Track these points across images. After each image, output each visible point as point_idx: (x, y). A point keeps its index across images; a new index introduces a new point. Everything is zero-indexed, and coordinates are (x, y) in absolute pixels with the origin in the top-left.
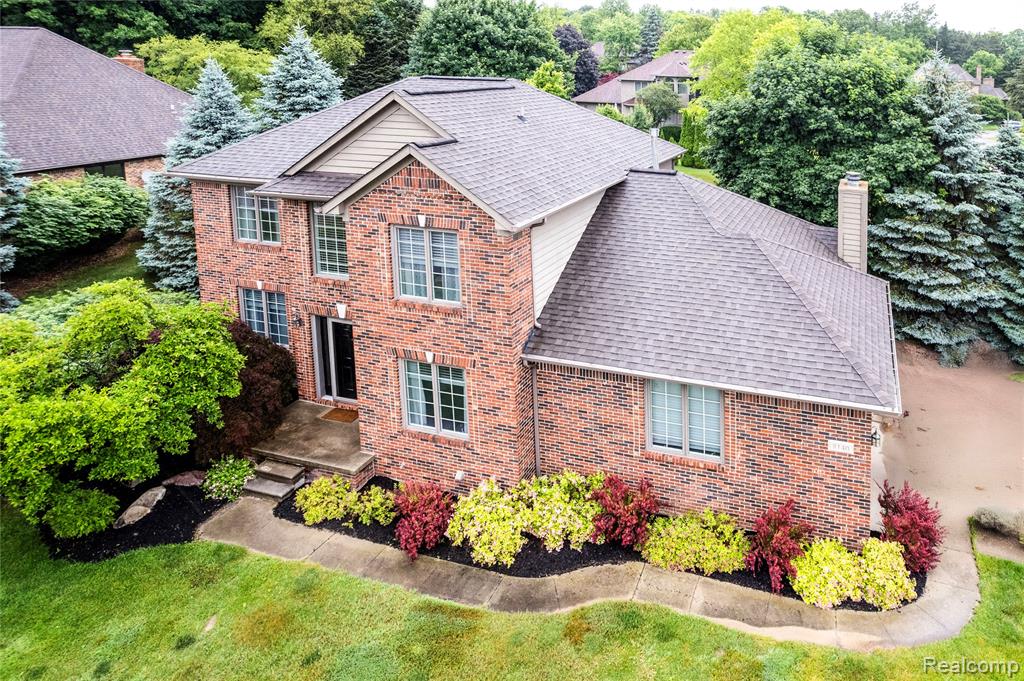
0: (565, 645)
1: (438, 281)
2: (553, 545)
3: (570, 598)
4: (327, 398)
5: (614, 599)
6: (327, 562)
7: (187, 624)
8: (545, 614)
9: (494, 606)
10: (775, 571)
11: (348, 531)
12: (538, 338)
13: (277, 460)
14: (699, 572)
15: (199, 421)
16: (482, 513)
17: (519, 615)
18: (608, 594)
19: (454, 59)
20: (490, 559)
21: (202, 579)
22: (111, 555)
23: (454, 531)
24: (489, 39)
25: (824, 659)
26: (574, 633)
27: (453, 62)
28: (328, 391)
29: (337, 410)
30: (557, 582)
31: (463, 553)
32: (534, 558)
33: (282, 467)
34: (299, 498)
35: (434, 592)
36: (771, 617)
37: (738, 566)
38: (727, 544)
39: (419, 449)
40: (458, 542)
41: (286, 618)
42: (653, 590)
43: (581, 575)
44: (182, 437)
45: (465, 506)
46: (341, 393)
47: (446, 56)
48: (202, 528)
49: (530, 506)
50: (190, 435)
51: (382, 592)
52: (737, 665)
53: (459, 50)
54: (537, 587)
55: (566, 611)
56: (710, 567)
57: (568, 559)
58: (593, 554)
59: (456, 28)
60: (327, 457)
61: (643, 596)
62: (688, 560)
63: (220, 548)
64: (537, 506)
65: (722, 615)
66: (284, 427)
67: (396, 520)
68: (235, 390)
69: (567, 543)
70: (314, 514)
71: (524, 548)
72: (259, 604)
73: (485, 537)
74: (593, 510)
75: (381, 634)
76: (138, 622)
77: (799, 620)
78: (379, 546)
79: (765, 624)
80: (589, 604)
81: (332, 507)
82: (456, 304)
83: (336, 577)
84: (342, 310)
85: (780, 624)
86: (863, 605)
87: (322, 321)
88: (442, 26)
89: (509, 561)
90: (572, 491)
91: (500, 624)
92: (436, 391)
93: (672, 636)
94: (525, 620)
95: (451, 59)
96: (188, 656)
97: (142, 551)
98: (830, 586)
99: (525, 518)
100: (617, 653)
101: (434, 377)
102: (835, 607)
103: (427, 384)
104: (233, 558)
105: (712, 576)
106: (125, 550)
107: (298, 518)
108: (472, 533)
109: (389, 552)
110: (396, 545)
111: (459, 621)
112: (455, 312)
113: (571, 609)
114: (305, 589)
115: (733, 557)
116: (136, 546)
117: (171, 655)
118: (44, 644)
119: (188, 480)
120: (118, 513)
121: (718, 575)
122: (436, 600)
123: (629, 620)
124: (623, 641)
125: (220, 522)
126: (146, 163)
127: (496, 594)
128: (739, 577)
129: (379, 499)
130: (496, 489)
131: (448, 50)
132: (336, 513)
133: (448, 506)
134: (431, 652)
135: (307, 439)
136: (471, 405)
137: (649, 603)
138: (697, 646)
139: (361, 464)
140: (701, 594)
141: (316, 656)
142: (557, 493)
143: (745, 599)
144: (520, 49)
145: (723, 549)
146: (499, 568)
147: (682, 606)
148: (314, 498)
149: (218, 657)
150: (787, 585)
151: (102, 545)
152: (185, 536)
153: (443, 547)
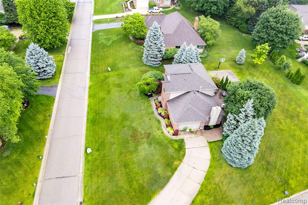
2: (162, 115)
5: (160, 119)
6: (153, 105)
11: (155, 104)
12: (168, 101)
16: (159, 109)
21: (148, 101)
25: (163, 131)
30: (159, 116)
33: (157, 97)
34: (155, 100)
38: (168, 123)
42: (163, 121)
43: (161, 117)
51: (152, 109)
52: (159, 127)
55: (157, 118)
58: (163, 117)
60: (159, 98)
61: (161, 121)
62: (166, 122)
70: (155, 102)
71: (160, 113)
72: (148, 105)
73: (159, 111)
74: (165, 115)
75: (150, 111)
76: (144, 101)
78: (155, 106)
79: (164, 128)
90: (165, 113)
93: (159, 123)
94: (155, 116)
95: (260, 29)
96: (144, 104)
97: (147, 97)
98: (168, 130)
99: (162, 112)
100: (156, 121)
104: (150, 101)
111: (153, 114)
112: (164, 95)
114: (151, 106)
119: (153, 94)
120: (148, 93)
121: (166, 124)
125: (151, 98)
127: (156, 114)
129: (158, 104)
133: (159, 107)
134: (151, 114)
138: (159, 125)
139: (160, 101)
140: (164, 124)
141: (147, 109)
143: (165, 126)
146: (158, 113)
147: (162, 123)
150: (167, 127)
151: (146, 95)
152: (149, 98)
153: (157, 110)
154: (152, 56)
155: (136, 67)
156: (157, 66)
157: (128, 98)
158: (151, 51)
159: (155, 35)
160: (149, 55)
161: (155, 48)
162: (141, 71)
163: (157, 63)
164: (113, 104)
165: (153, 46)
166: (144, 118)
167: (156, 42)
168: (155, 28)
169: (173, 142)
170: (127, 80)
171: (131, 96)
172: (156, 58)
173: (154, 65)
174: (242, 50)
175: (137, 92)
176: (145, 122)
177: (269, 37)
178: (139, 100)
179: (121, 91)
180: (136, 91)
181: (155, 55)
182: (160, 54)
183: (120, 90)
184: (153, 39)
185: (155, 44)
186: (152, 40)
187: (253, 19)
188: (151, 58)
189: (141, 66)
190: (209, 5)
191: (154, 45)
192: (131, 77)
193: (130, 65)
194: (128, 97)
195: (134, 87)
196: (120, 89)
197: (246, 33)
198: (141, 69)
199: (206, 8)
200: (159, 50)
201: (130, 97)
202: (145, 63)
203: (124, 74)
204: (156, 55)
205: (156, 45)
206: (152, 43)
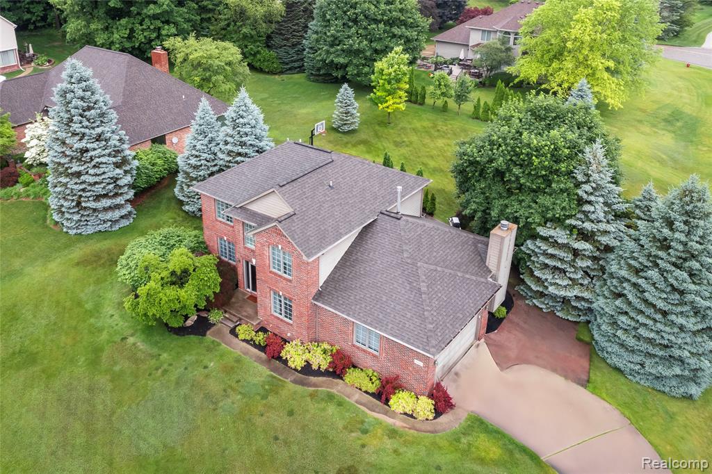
0: (308, 399)
1: (285, 268)
2: (315, 367)
3: (315, 385)
4: (248, 290)
5: (328, 390)
6: (245, 354)
7: (206, 362)
8: (306, 388)
9: (291, 381)
10: (384, 397)
11: (251, 345)
12: (319, 296)
13: (231, 313)
14: (360, 389)
15: (208, 299)
16: (292, 351)
17: (297, 386)
18: (327, 387)
19: (340, 31)
20: (293, 366)
21: (209, 350)
22: (184, 335)
23: (283, 354)
24: (365, 16)
25: (386, 426)
26: (312, 396)
27: (339, 34)
28: (249, 288)
29: (251, 296)
30: (313, 379)
31: (285, 362)
32: (307, 369)
33: (232, 316)
34: (237, 329)
35: (274, 372)
36: (377, 410)
37: (373, 391)
38: (373, 383)
39: (275, 322)
40: (284, 358)
41: (232, 368)
42: (342, 391)
43: (321, 379)
44: (203, 304)
45: (288, 347)
46: (253, 290)
47: (335, 30)
48: (208, 332)
49: (310, 352)
50: (205, 303)
51: (259, 368)
52: (358, 419)
53: (344, 24)
54: (306, 379)
55: (311, 389)
56: (364, 389)
57: (318, 373)
58: (327, 373)
59: (343, 8)
60: (246, 317)
61: (338, 391)
62: (358, 386)
63: (214, 341)
64: (312, 352)
65: (361, 404)
66: (233, 300)
67: (267, 345)
68: (218, 290)
69: (319, 368)
70: (242, 336)
71: (305, 366)
72: (224, 362)
73: (292, 359)
74: (329, 359)
75: (256, 380)
76: (193, 358)
77: (386, 413)
78: (260, 353)
79: (374, 411)
80: (320, 389)
81: (247, 335)
82: (290, 278)
83: (246, 359)
84: (254, 261)
85: (379, 413)
86: (411, 416)
87: (247, 263)
88: (334, 7)
89: (300, 369)
90: (325, 352)
91: (291, 387)
92: (283, 304)
93: (342, 405)
94: (299, 388)
95: (338, 31)
96: (206, 371)
97: (192, 336)
98: (400, 407)
99: (307, 356)
100: (323, 405)
101: (282, 299)
102: (401, 414)
103: (280, 301)
104: (218, 345)
105: (364, 392)
106: (188, 334)
107: (237, 336)
108: (289, 357)
109: (263, 355)
110: (265, 353)
111: (280, 383)
112: (290, 281)
113: (314, 389)
114: (238, 361)
115: (372, 388)
116: (191, 334)
117: (202, 370)
118: (170, 357)
119: (204, 315)
120: (185, 322)
121: (366, 392)
122: (275, 375)
123: (330, 397)
124: (326, 402)
125: (213, 331)
126: (174, 134)
127: (293, 378)
128: (373, 395)
129: (262, 337)
130: (299, 344)
131: (336, 25)
132: (249, 338)
133: (282, 345)
134: (270, 389)
135: (241, 307)
136: (294, 313)
137: (338, 394)
138: (348, 410)
139: (257, 322)
140: (357, 395)
141: (239, 381)
142: (319, 350)
143: (371, 402)
144: (387, 23)
145: (371, 384)
146: (296, 370)
147: (349, 398)
148: (242, 331)
149: (214, 374)
150: (387, 402)
151: (181, 331)
152: (204, 335)
153: (279, 358)
154: (99, 189)
155: (46, 258)
156: (124, 223)
157: (109, 386)
158: (92, 171)
159: (89, 108)
160: (83, 190)
161: (104, 155)
162: (78, 264)
163: (124, 212)
164: (53, 453)
165: (95, 149)
166: (259, 421)
167: (99, 130)
168: (80, 81)
169: (464, 440)
170: (44, 322)
171: (117, 368)
172: (116, 195)
173: (115, 222)
174: (342, 90)
175: (131, 340)
176: (281, 437)
177: (374, 45)
178: (165, 366)
179: (49, 375)
180: (124, 339)
181: (109, 184)
182: (126, 172)
183: (43, 371)
184: (86, 123)
185: (99, 138)
186: (83, 130)
187: (283, 32)
188: (98, 198)
189: (67, 246)
190: (152, 27)
191: (95, 145)
192: (58, 303)
193: (17, 263)
194: (103, 380)
195: (100, 330)
196: (37, 368)
197: (282, 73)
198: (72, 256)
199: (145, 37)
200: (118, 159)
201: (116, 378)
202: (72, 232)
203: (15, 306)
204: (115, 182)
205: (104, 143)
206: (85, 141)
